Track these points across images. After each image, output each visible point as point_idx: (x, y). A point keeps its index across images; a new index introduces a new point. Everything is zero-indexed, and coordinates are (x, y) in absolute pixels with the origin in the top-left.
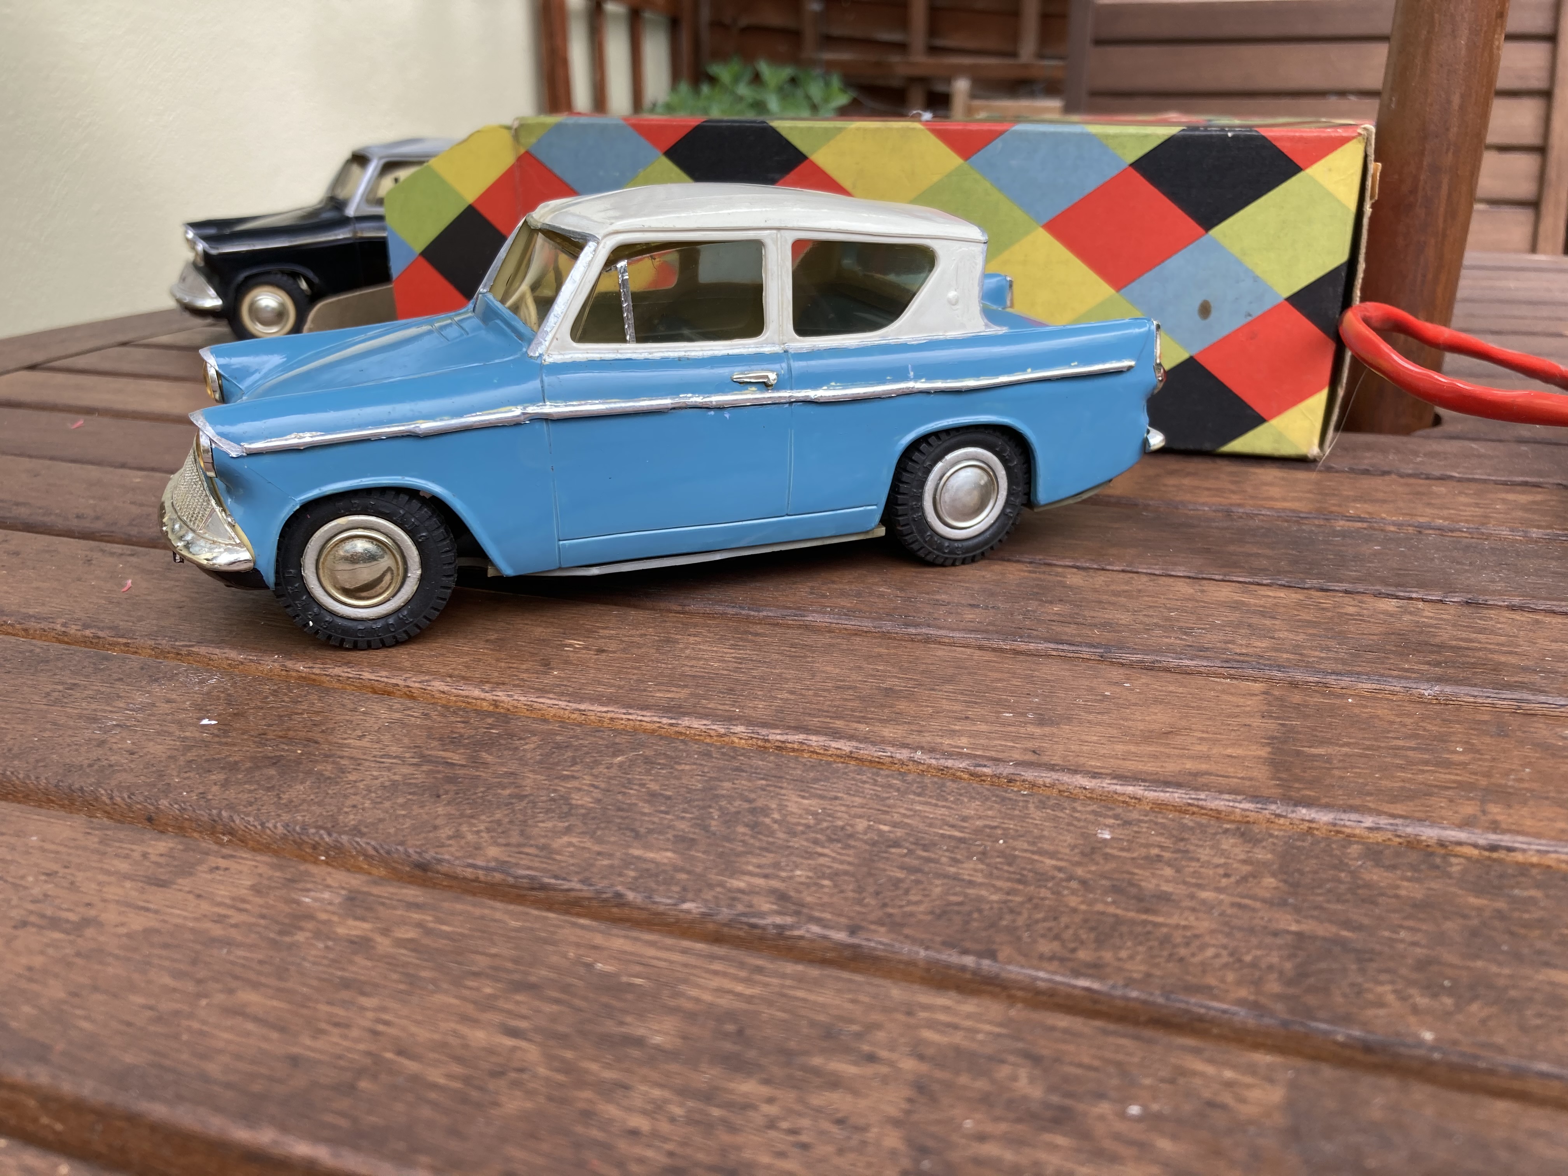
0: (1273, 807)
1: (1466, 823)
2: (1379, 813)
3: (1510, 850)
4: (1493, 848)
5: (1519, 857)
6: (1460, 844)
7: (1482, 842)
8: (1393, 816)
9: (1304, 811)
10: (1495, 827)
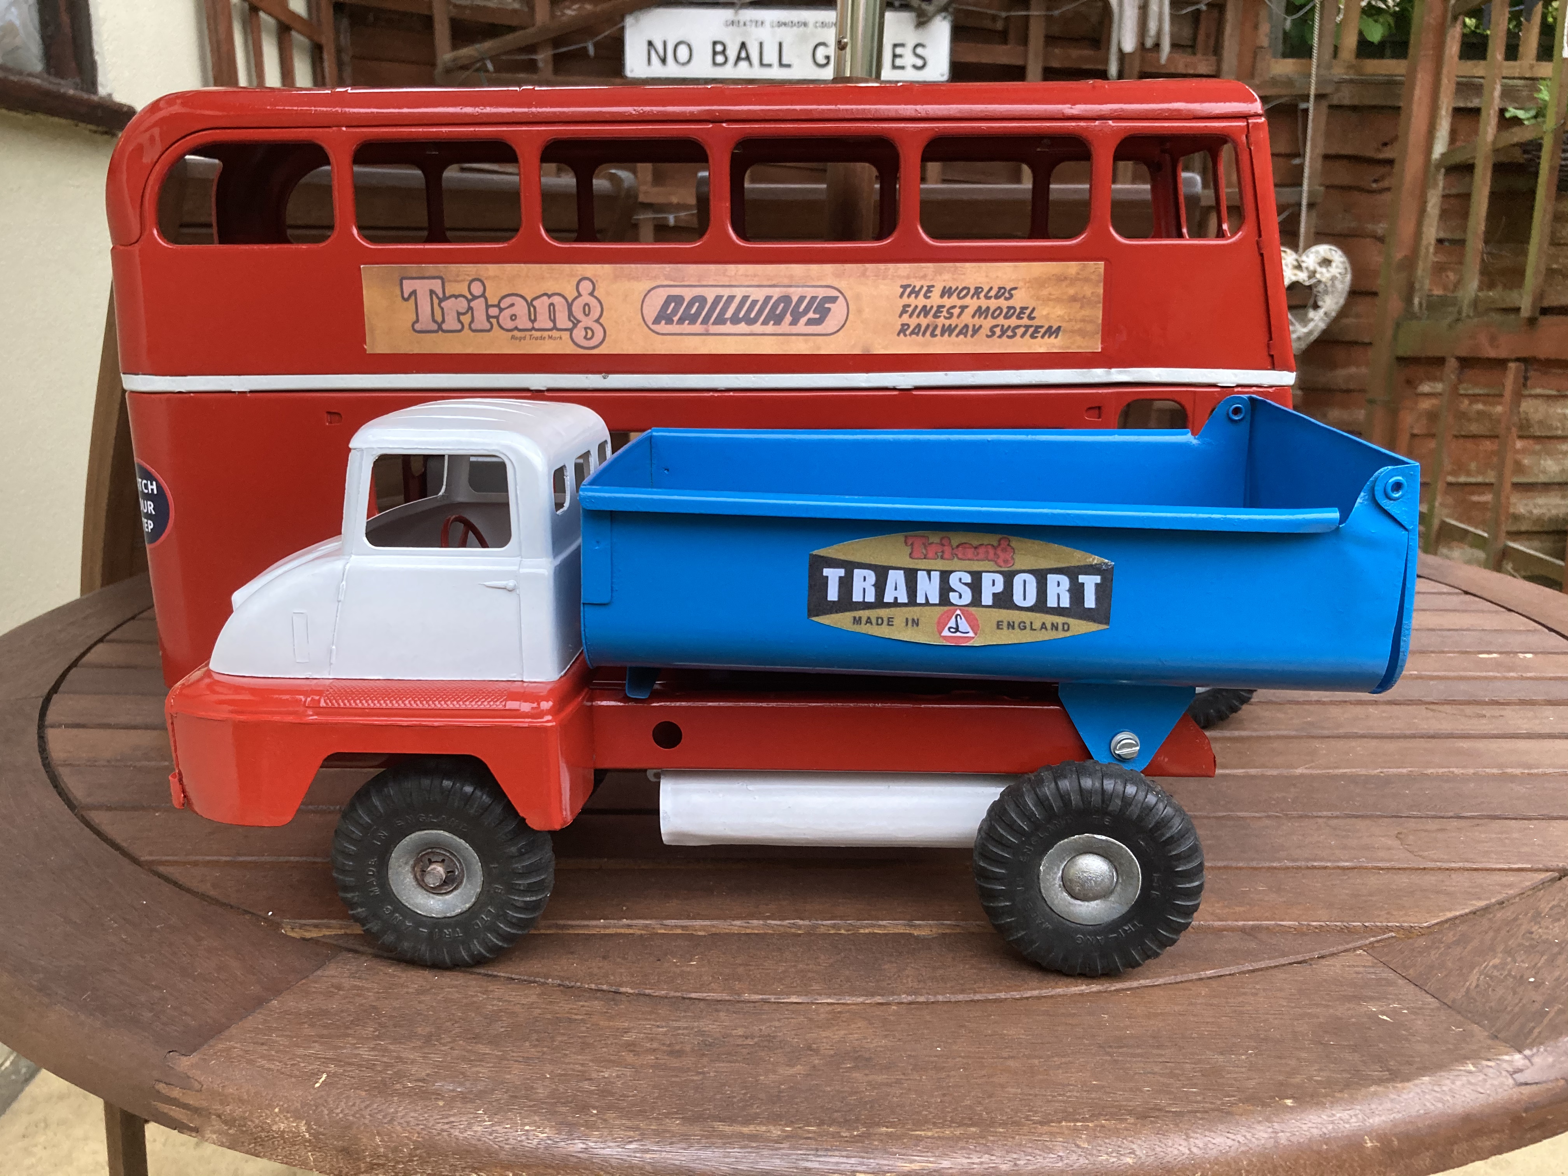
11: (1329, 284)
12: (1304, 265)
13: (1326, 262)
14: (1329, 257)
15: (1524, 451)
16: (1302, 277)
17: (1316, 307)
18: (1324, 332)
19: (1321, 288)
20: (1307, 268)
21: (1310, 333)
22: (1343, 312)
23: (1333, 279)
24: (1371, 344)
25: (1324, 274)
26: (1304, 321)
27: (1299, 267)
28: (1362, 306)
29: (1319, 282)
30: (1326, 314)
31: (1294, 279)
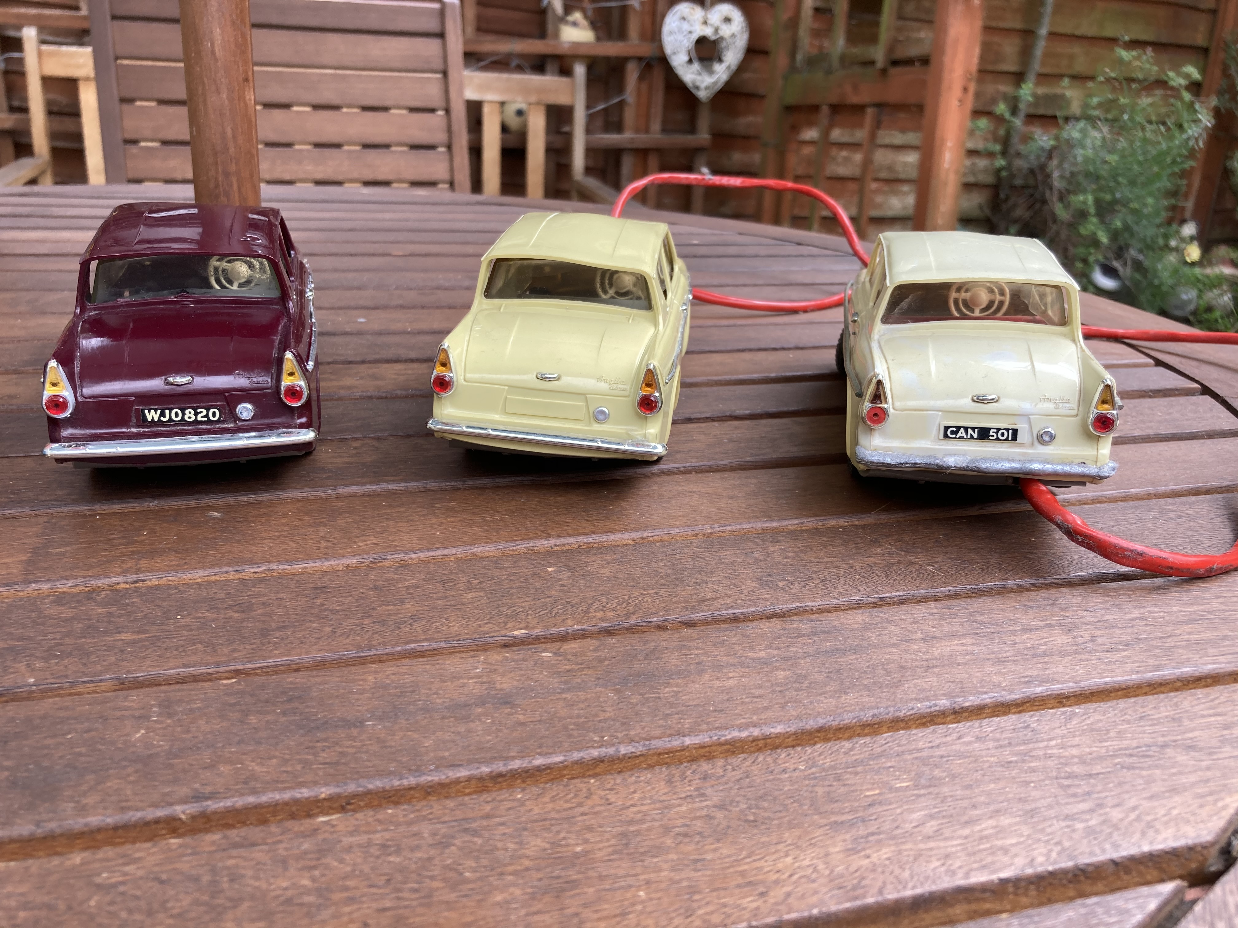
0: (16, 587)
1: (124, 572)
2: (76, 577)
3: (143, 581)
4: (136, 582)
5: (149, 583)
6: (119, 584)
7: (130, 580)
8: (84, 577)
9: (34, 585)
10: (138, 571)
11: (729, 40)
12: (709, 22)
13: (727, 20)
14: (730, 16)
15: (877, 191)
16: (708, 32)
17: (720, 60)
18: (728, 83)
19: (723, 45)
20: (711, 25)
21: (715, 83)
22: (742, 67)
23: (733, 36)
24: (762, 97)
25: (726, 31)
26: (711, 72)
27: (705, 23)
28: (758, 63)
29: (722, 38)
30: (728, 67)
31: (702, 34)
